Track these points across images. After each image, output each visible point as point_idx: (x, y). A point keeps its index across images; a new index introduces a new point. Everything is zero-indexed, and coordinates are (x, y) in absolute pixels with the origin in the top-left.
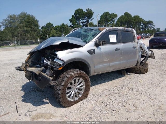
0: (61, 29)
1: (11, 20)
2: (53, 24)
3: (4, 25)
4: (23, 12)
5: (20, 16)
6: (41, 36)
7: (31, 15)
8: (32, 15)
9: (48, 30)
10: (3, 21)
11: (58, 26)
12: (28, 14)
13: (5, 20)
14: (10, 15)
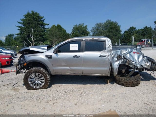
0: (143, 32)
1: (98, 27)
2: (136, 28)
3: (92, 32)
4: (108, 20)
5: (105, 24)
6: (123, 40)
7: (114, 22)
8: (116, 22)
9: (130, 34)
10: (92, 29)
11: (141, 30)
12: (112, 21)
13: (93, 28)
14: (97, 24)
